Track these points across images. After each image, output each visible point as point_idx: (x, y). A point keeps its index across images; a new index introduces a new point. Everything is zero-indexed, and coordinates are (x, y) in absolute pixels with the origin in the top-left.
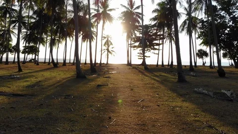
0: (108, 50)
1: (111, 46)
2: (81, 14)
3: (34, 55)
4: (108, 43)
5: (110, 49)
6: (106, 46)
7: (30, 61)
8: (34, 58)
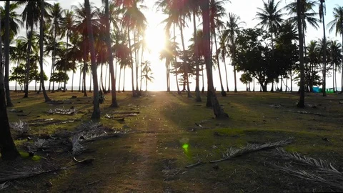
0: (146, 76)
1: (149, 73)
2: (120, 42)
3: (63, 83)
4: (146, 69)
5: (149, 75)
6: (145, 72)
7: (59, 89)
8: (63, 86)
